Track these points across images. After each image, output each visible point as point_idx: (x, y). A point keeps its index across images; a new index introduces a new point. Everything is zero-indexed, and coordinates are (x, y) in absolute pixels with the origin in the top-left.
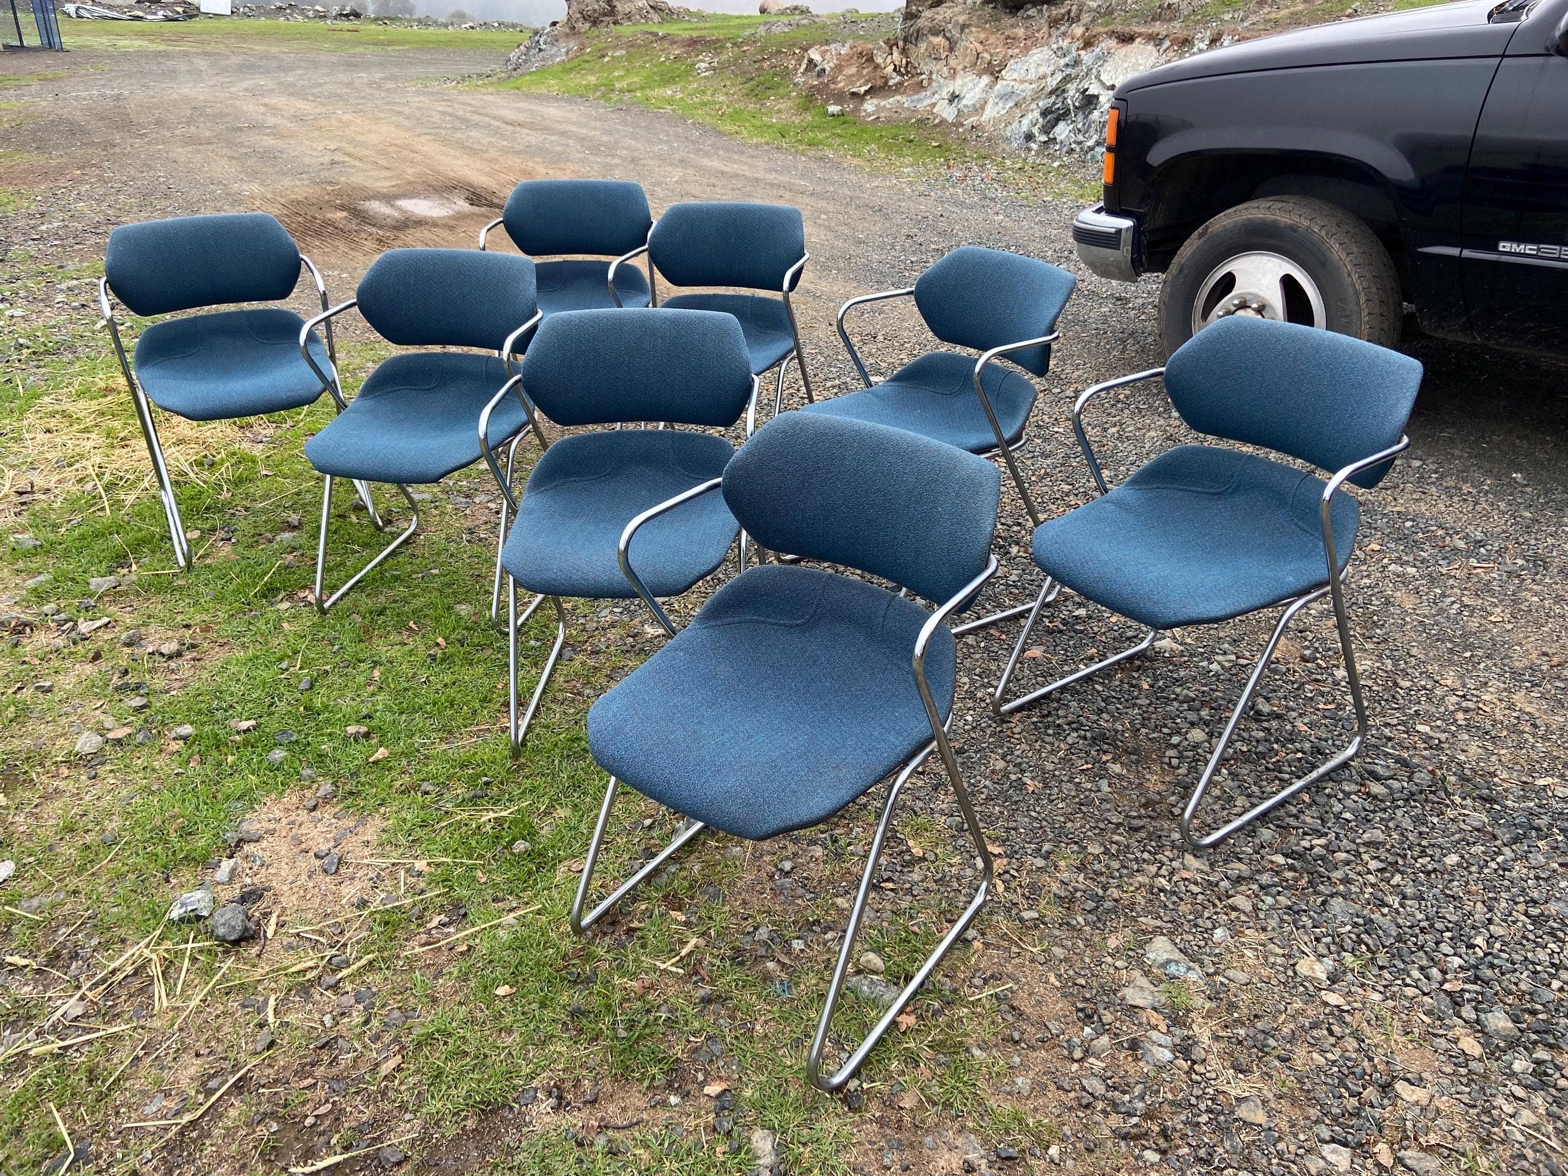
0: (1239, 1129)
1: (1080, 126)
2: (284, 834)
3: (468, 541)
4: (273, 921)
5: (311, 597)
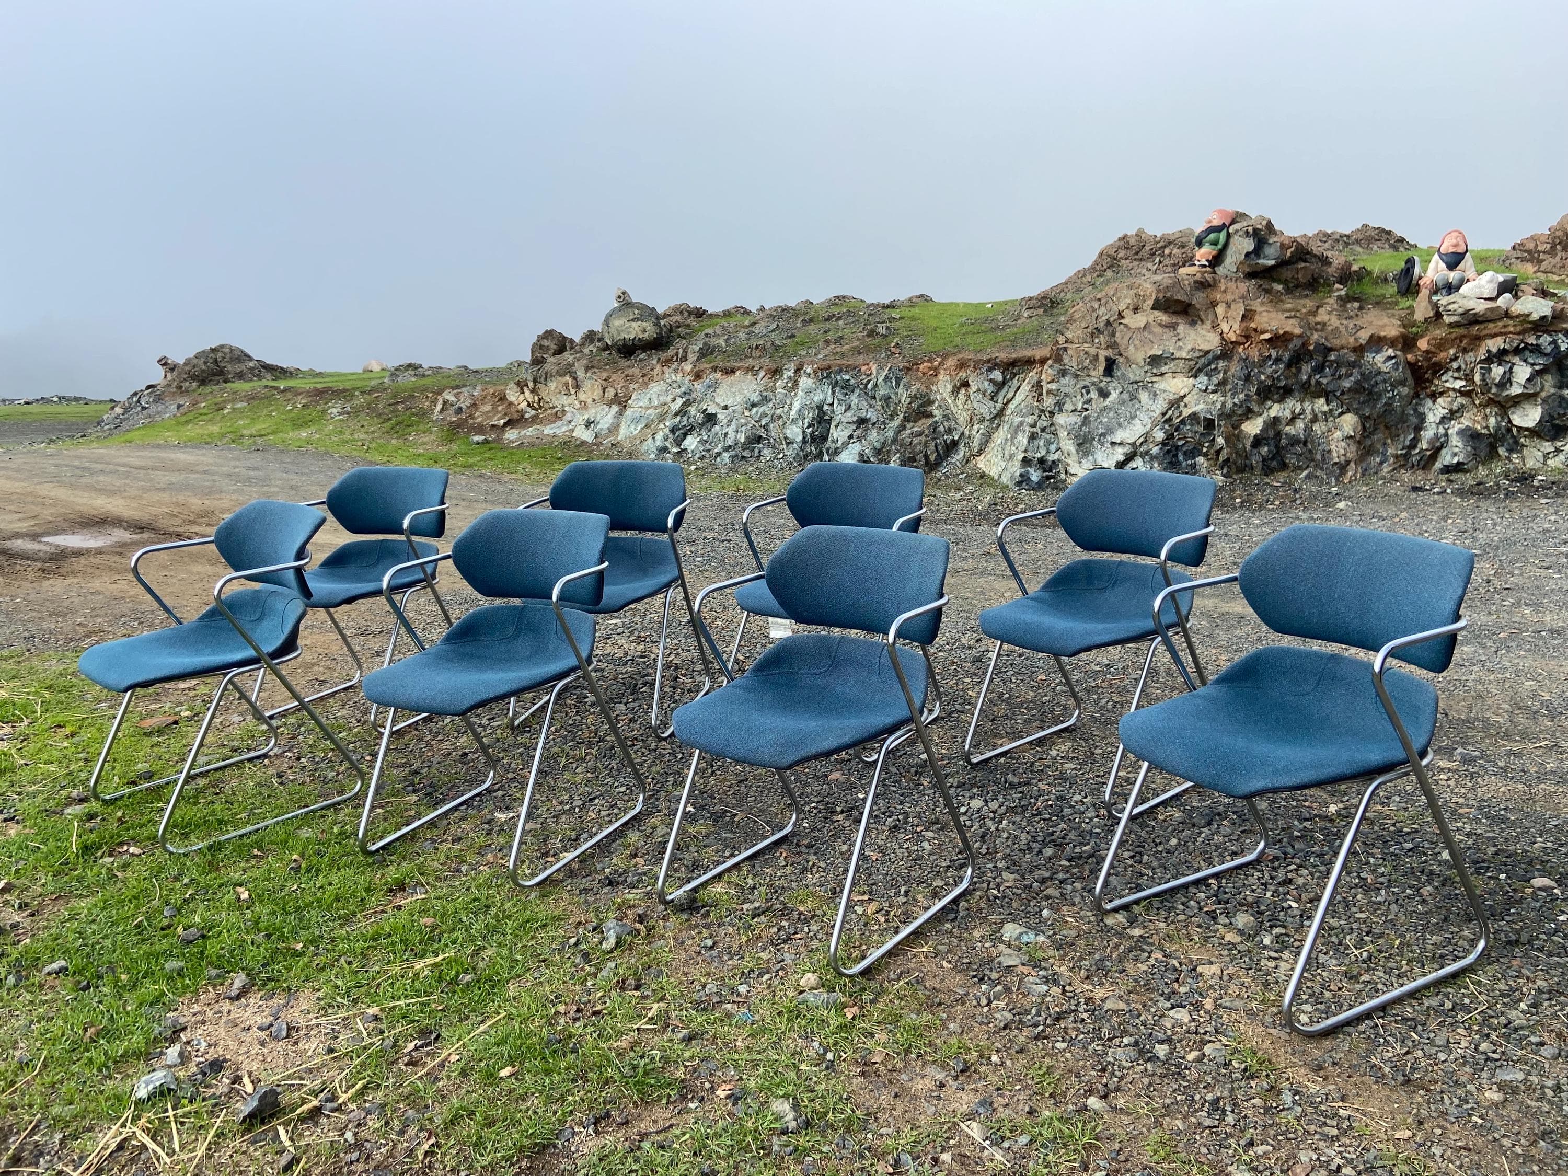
0: (1111, 1016)
1: (705, 438)
2: (214, 1022)
4: (246, 1080)
5: (132, 850)
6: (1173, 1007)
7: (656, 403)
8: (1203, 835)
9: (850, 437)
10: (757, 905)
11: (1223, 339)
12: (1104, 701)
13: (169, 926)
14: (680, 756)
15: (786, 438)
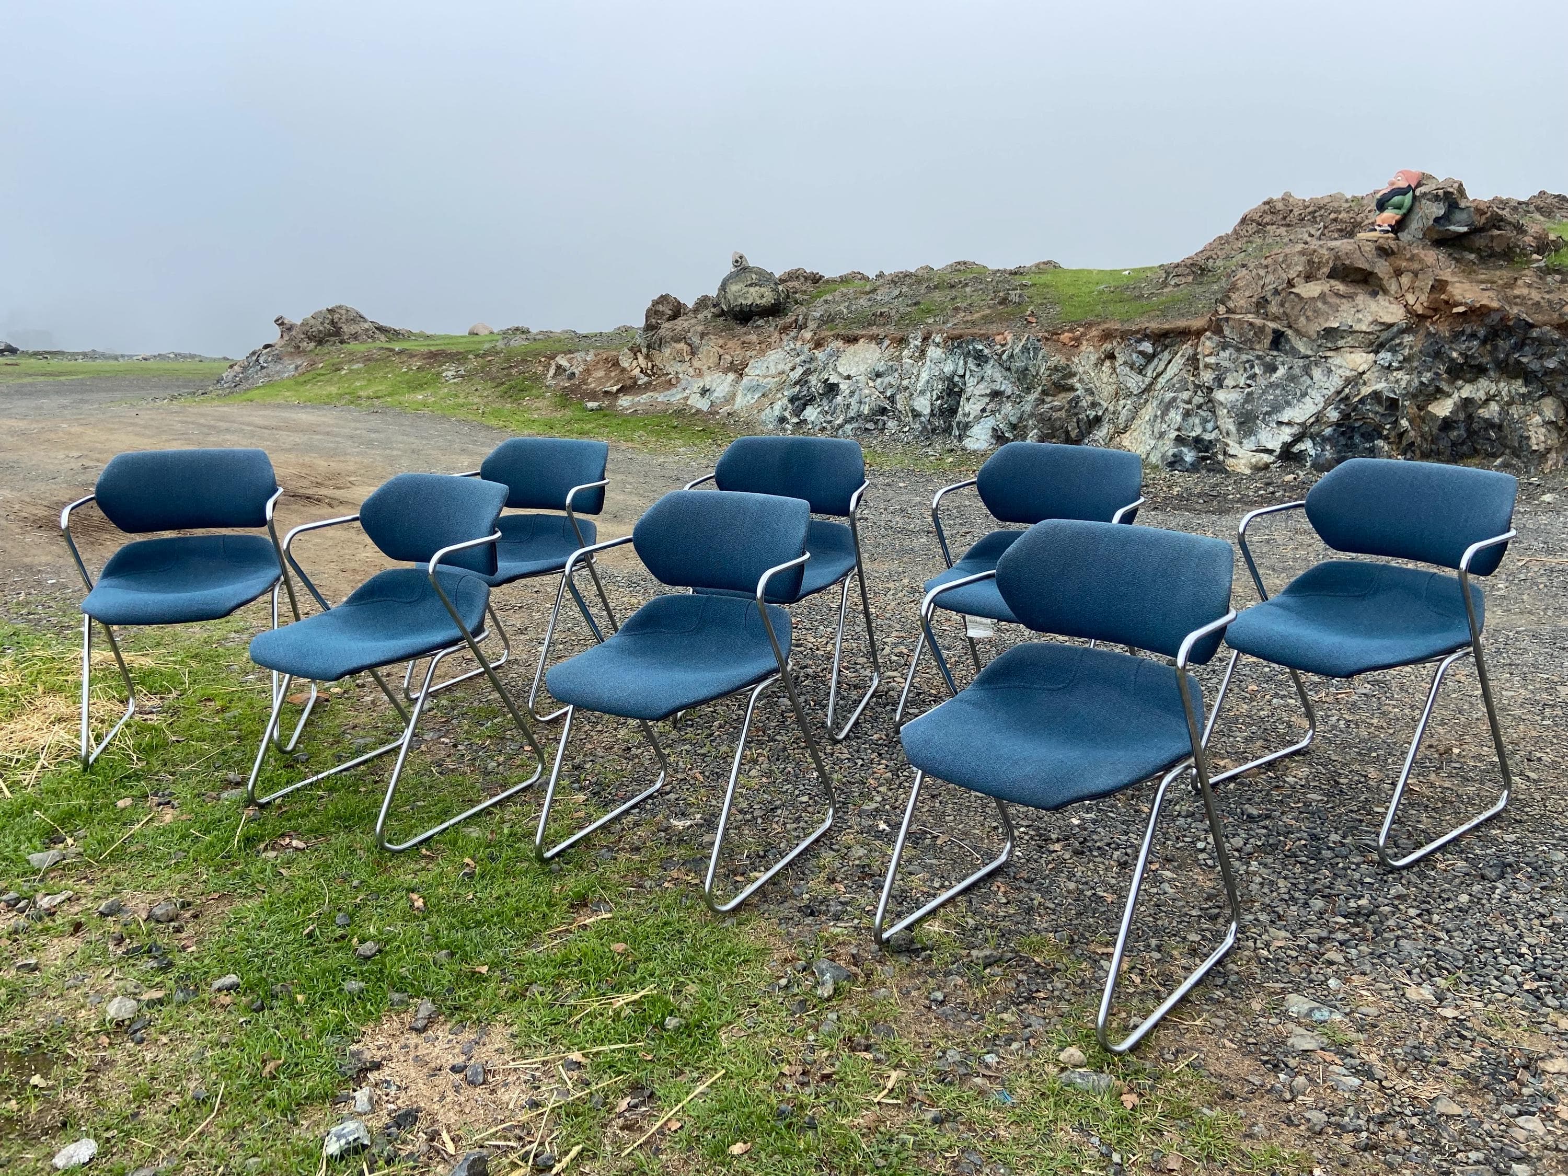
0: (1446, 1122)
1: (826, 408)
2: (402, 1059)
3: (440, 773)
4: (445, 1136)
5: (295, 843)
6: (1520, 1114)
7: (773, 371)
8: (1498, 891)
9: (984, 410)
10: (988, 953)
11: (1408, 311)
12: (1334, 719)
13: (343, 937)
14: (860, 762)
15: (913, 410)
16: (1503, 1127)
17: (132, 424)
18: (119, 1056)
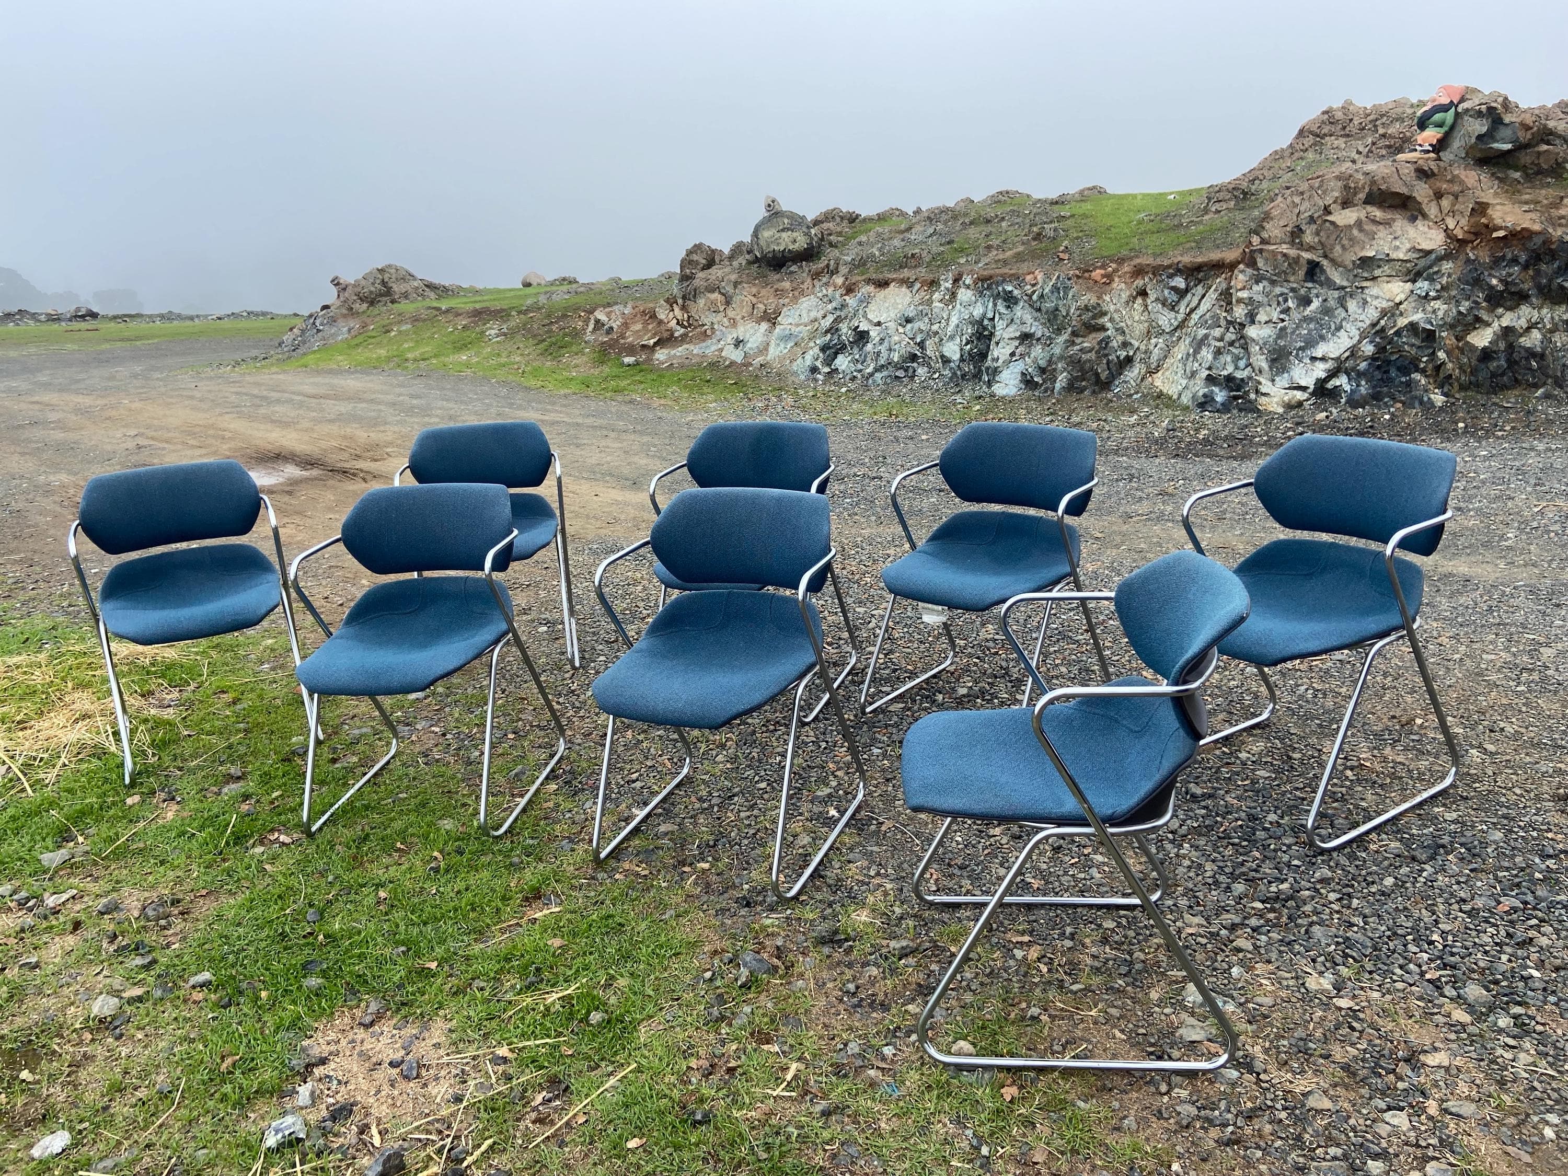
0: (1314, 1117)
1: (857, 357)
2: (348, 1053)
3: (426, 764)
4: (374, 1131)
5: (283, 838)
6: (1389, 1108)
7: (805, 319)
8: (1425, 874)
9: (1013, 354)
10: (904, 943)
11: (1448, 236)
12: (1303, 688)
13: (311, 934)
14: (823, 745)
15: (942, 356)
16: (1369, 1122)
17: (192, 398)
18: (99, 1051)
